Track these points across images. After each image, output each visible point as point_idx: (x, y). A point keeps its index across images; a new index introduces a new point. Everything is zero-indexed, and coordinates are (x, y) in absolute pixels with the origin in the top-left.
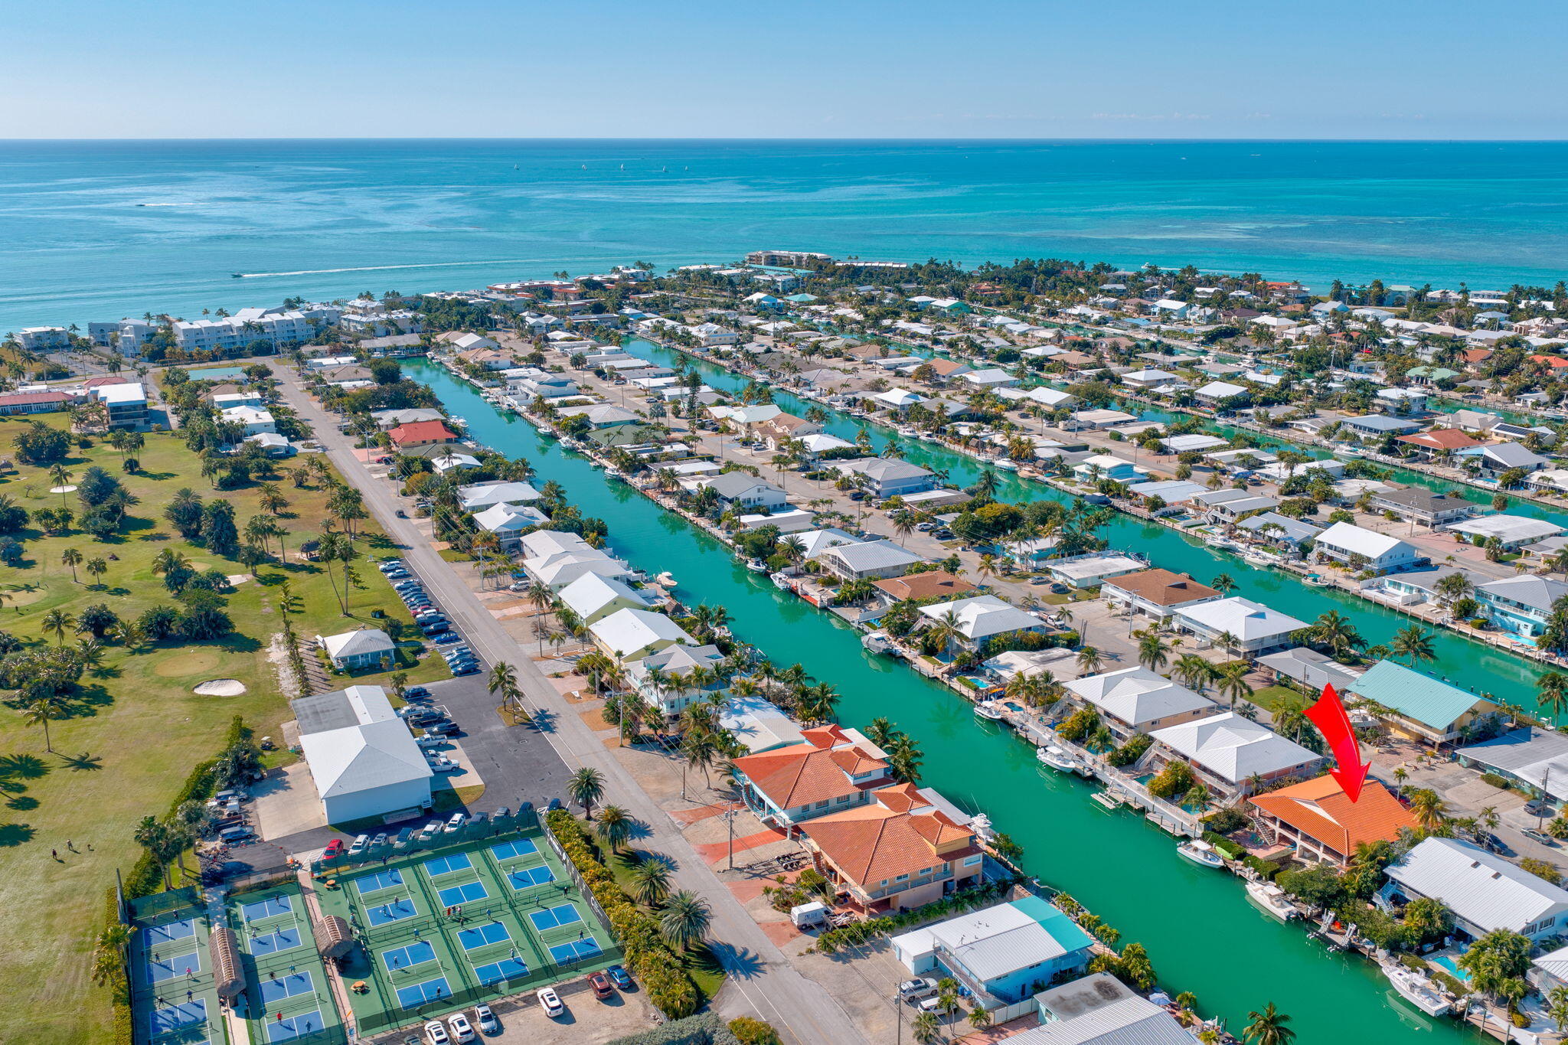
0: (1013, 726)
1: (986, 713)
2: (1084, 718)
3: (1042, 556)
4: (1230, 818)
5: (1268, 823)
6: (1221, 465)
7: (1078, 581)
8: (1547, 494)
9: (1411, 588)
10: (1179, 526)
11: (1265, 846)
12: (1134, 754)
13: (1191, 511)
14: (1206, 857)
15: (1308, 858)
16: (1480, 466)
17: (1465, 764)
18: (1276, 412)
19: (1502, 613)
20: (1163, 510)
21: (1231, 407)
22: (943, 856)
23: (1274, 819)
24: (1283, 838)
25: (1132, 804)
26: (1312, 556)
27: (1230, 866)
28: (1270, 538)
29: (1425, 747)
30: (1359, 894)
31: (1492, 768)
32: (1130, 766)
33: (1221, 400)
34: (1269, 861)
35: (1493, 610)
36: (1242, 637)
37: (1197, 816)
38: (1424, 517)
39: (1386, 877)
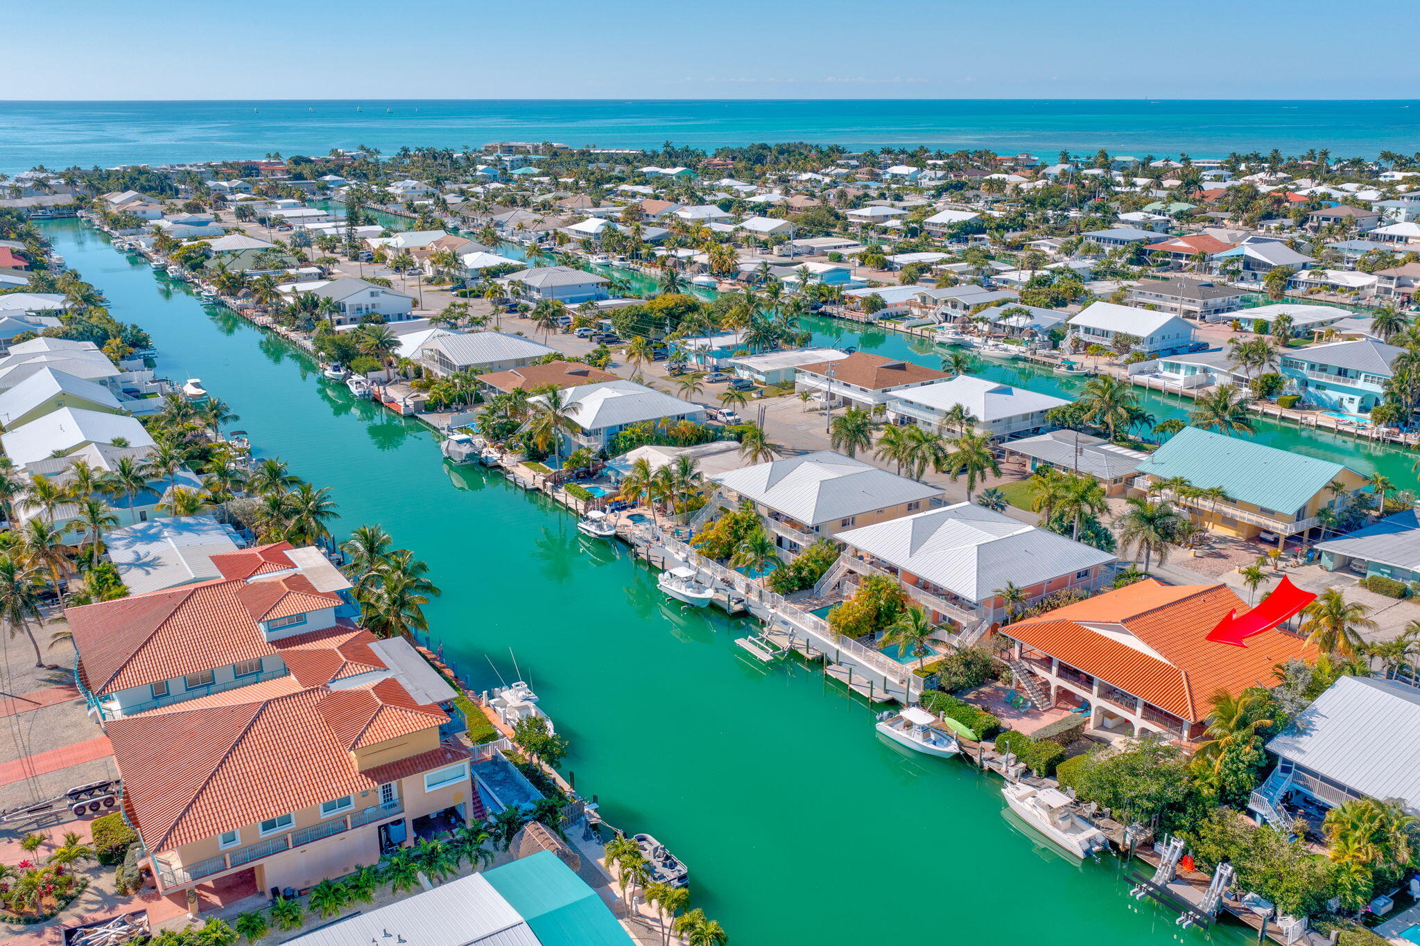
0: (631, 546)
1: (593, 528)
2: (737, 522)
3: (726, 352)
4: (968, 665)
5: (1037, 670)
6: (951, 275)
7: (767, 374)
8: (1319, 291)
9: (1194, 369)
10: (902, 327)
11: (1033, 712)
12: (812, 572)
13: (916, 311)
14: (926, 737)
15: (1112, 730)
16: (1241, 268)
17: (1330, 565)
18: (1010, 236)
19: (1319, 387)
20: (883, 311)
21: (963, 232)
22: (373, 773)
23: (1047, 662)
24: (1065, 695)
25: (803, 652)
26: (1066, 344)
27: (970, 752)
28: (1013, 328)
29: (1262, 546)
30: (1224, 797)
31: (1377, 567)
32: (806, 593)
33: (950, 226)
34: (1043, 739)
35: (1305, 383)
36: (982, 418)
37: (911, 666)
38: (1192, 308)
39: (1272, 757)
